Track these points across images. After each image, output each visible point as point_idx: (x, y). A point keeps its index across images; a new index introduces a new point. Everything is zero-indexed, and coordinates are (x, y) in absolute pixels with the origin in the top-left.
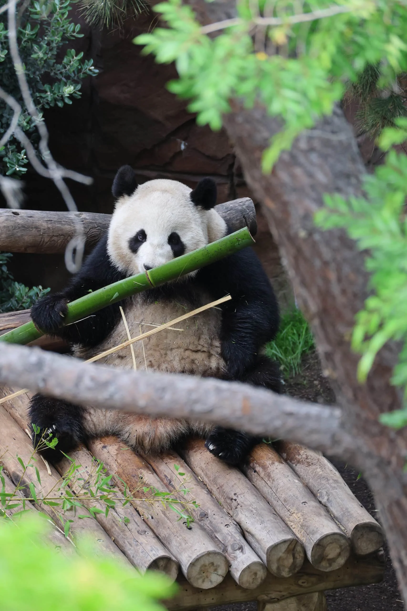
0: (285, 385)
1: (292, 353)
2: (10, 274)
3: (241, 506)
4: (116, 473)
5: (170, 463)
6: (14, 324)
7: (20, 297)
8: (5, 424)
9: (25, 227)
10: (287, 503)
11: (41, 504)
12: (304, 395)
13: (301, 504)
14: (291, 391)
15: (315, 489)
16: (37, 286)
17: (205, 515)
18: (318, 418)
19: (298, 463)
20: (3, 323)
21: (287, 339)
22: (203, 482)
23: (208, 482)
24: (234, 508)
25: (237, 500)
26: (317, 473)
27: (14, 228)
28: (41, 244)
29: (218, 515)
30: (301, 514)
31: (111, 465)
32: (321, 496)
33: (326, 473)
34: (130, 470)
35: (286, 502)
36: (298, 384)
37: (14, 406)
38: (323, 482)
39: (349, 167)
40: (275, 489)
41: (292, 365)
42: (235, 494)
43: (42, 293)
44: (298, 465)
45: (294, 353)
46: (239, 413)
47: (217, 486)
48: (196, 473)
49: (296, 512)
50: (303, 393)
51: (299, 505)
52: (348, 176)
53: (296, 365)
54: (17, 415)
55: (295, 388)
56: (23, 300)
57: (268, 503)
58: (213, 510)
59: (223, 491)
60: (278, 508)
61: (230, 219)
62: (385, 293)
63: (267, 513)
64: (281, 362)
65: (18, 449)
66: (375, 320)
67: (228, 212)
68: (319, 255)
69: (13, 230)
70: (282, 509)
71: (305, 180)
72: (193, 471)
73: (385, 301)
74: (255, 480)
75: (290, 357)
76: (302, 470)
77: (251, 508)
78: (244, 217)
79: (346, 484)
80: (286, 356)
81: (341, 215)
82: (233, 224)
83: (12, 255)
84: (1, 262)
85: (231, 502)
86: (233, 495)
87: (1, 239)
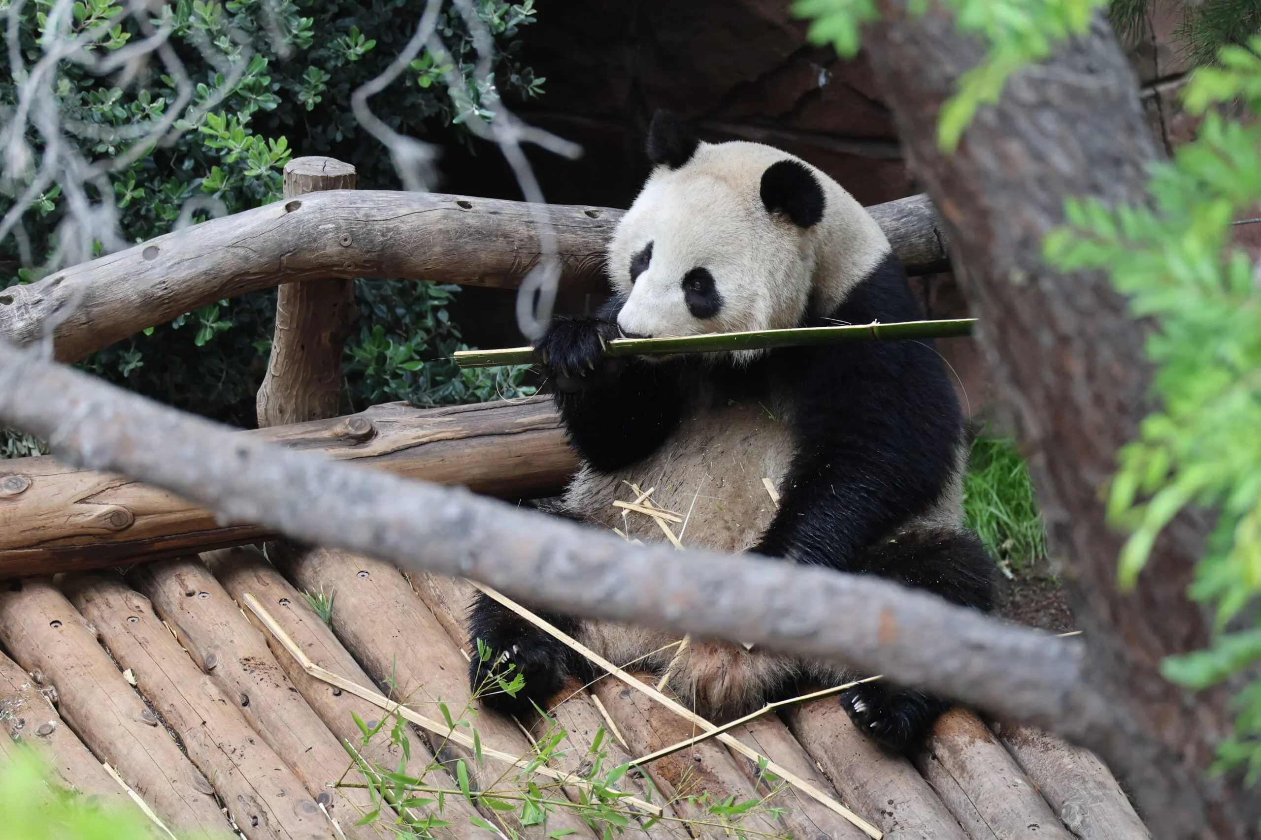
0: (1012, 580)
1: (1032, 515)
2: (454, 327)
3: (902, 828)
4: (648, 748)
5: (760, 731)
6: (452, 431)
7: (471, 376)
8: (424, 635)
9: (482, 234)
10: (997, 825)
12: (1051, 604)
13: (1027, 830)
15: (1057, 798)
18: (1037, 658)
19: (1024, 744)
20: (429, 429)
21: (1021, 485)
22: (824, 774)
23: (836, 774)
24: (888, 830)
25: (895, 815)
26: (1062, 766)
27: (460, 234)
28: (512, 270)
31: (638, 731)
32: (1068, 814)
33: (1082, 768)
35: (996, 823)
36: (1041, 580)
37: (445, 600)
38: (1075, 785)
39: (1120, 141)
40: (973, 795)
41: (1030, 539)
42: (891, 802)
44: (1024, 747)
45: (1035, 515)
46: (871, 641)
47: (854, 783)
48: (812, 755)
50: (1048, 598)
51: (1023, 830)
52: (1117, 162)
53: (1038, 540)
54: (450, 618)
55: (1035, 588)
56: (478, 383)
57: (959, 823)
58: (843, 832)
59: (866, 795)
60: (978, 835)
61: (906, 233)
62: (1183, 407)
64: (1008, 532)
65: (448, 688)
66: (1158, 463)
67: (903, 220)
68: (1051, 323)
69: (457, 239)
71: (1028, 167)
72: (807, 751)
73: (1181, 423)
74: (934, 774)
75: (1025, 524)
76: (1032, 758)
77: (921, 832)
78: (935, 231)
79: (1121, 792)
80: (1018, 521)
81: (1100, 242)
82: (911, 244)
83: (459, 289)
84: (436, 303)
85: (881, 817)
86: (887, 804)
87: (431, 256)
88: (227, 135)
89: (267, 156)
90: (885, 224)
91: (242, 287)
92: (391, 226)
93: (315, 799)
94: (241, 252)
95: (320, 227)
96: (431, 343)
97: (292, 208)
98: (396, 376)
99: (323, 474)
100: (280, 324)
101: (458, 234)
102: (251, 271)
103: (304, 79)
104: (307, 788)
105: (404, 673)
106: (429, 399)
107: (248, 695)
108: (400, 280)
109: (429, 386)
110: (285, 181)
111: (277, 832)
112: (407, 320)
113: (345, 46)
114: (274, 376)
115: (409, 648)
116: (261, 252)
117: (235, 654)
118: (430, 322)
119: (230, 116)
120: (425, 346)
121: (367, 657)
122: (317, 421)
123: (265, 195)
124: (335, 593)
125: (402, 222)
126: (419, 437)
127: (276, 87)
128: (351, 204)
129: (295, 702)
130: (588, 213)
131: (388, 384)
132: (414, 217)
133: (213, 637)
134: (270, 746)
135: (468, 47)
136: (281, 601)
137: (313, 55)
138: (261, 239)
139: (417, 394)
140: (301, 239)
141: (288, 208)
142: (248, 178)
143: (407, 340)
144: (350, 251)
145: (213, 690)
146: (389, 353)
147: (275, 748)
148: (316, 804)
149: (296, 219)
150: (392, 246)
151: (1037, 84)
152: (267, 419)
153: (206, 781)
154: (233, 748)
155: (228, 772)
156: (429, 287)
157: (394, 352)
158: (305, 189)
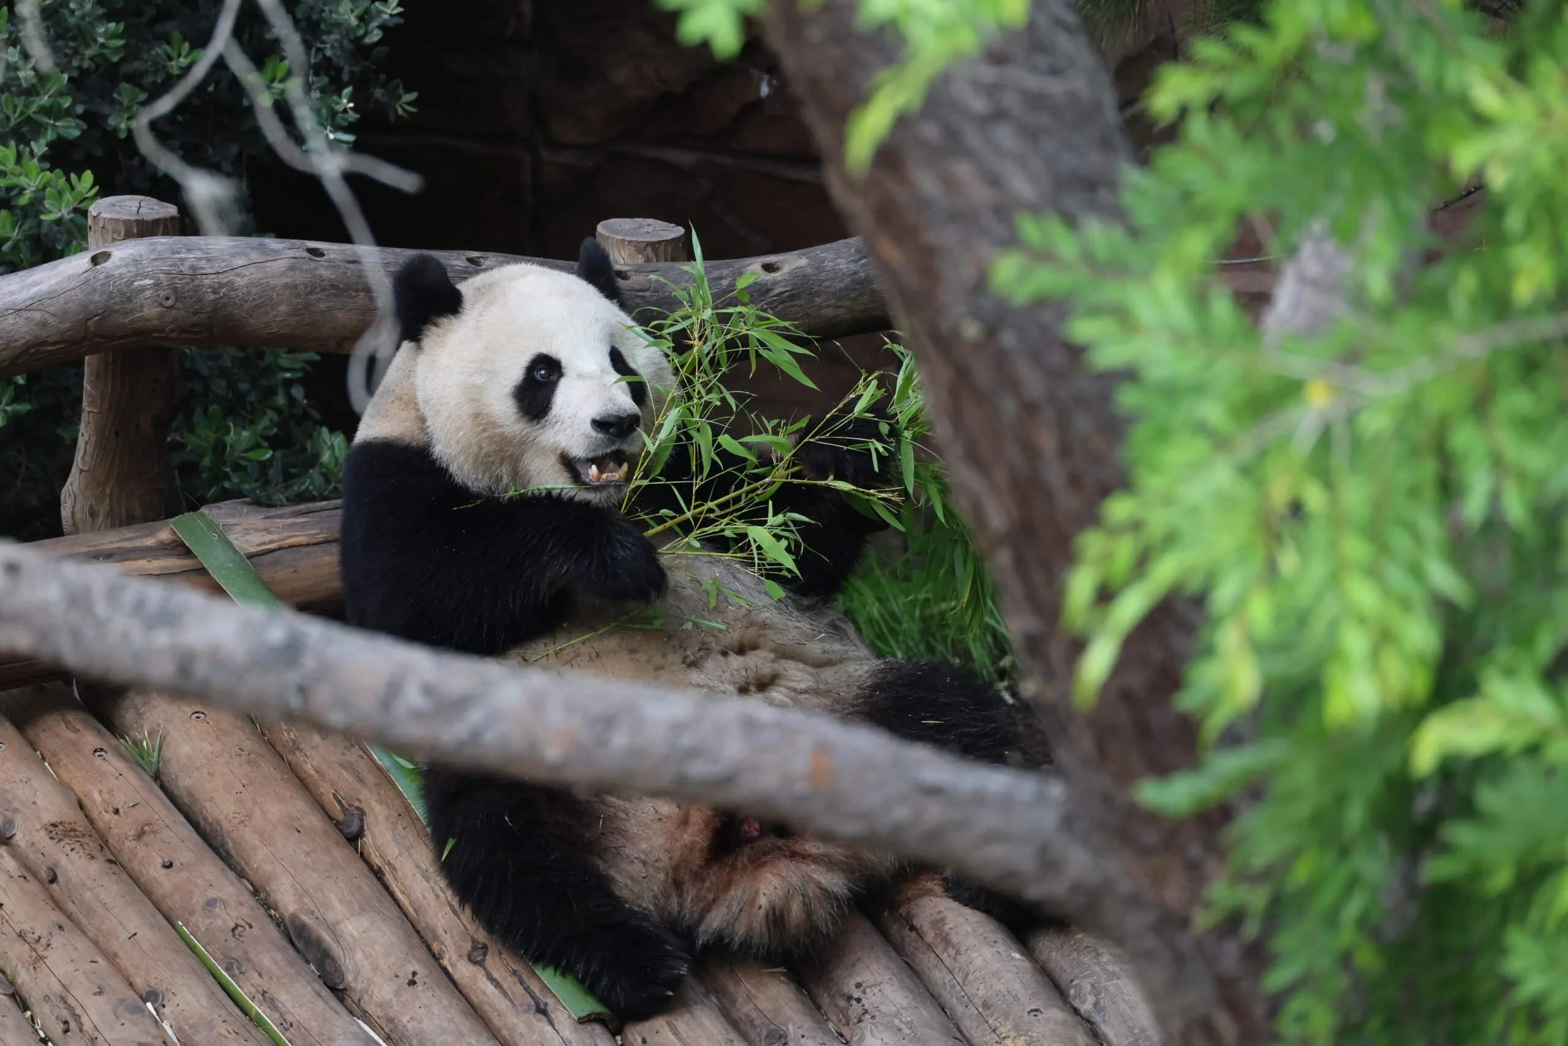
2: (312, 407)
3: (873, 1017)
6: (306, 535)
7: (331, 466)
8: (275, 790)
9: (338, 289)
10: (990, 1011)
11: (359, 1000)
13: (1027, 1016)
15: (1063, 976)
17: (781, 1037)
18: (1006, 803)
20: (278, 533)
24: (855, 1020)
25: (864, 1001)
27: (311, 289)
29: (813, 1038)
30: (1026, 1041)
32: (1078, 995)
35: (988, 1009)
37: (302, 746)
38: (1084, 959)
39: (1093, 160)
40: (960, 975)
42: (858, 986)
46: (801, 787)
49: (1012, 1034)
51: (1020, 1017)
52: (1090, 185)
57: (943, 1009)
58: (799, 1024)
59: (827, 977)
60: (967, 1025)
63: (938, 1036)
65: (305, 856)
67: (862, 262)
68: (1013, 385)
69: (307, 295)
70: (977, 1027)
71: (980, 194)
74: (911, 950)
77: (897, 1022)
83: (317, 358)
84: (288, 375)
85: (847, 1004)
86: (854, 987)
87: (275, 317)
88: (18, 169)
89: (68, 196)
90: (841, 267)
91: (39, 360)
92: (225, 280)
93: (141, 997)
94: (37, 316)
95: (136, 283)
96: (282, 425)
97: (100, 260)
98: (238, 468)
99: (113, 594)
100: (88, 406)
101: (309, 289)
102: (50, 340)
103: (114, 98)
104: (131, 985)
105: (250, 838)
106: (281, 496)
107: (56, 870)
108: (242, 348)
109: (281, 480)
110: (90, 227)
111: (94, 1040)
112: (252, 398)
113: (165, 57)
114: (81, 471)
115: (257, 807)
116: (62, 316)
117: (39, 818)
118: (281, 400)
119: (21, 147)
120: (275, 430)
121: (205, 819)
122: (136, 526)
123: (68, 243)
124: (163, 739)
125: (238, 275)
126: (264, 544)
127: (80, 109)
128: (173, 253)
129: (114, 877)
130: (471, 260)
131: (229, 479)
132: (252, 269)
133: (10, 798)
134: (84, 932)
135: (320, 56)
136: (95, 751)
137: (126, 69)
138: (61, 300)
139: (265, 490)
140: (112, 298)
141: (95, 260)
142: (46, 224)
143: (252, 422)
144: (174, 312)
145: (10, 864)
146: (230, 439)
147: (90, 934)
148: (141, 1002)
149: (105, 274)
150: (225, 305)
151: (991, 90)
152: (74, 525)
153: (4, 978)
154: (36, 936)
155: (32, 967)
156: (280, 357)
157: (234, 439)
158: (115, 236)
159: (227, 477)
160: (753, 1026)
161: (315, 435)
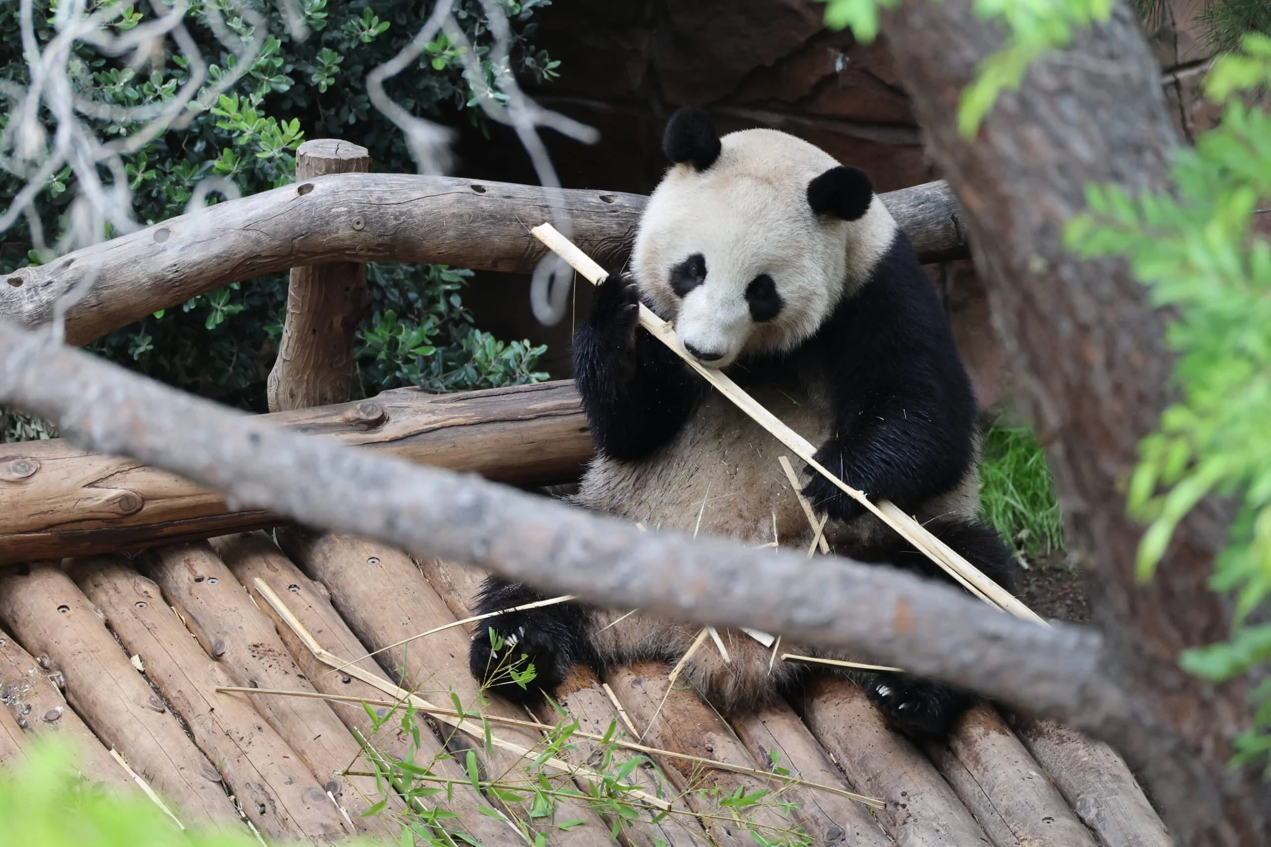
0: (1028, 570)
1: (1048, 505)
2: (467, 312)
3: (915, 820)
4: (659, 738)
5: (773, 721)
6: (464, 417)
7: (483, 361)
9: (496, 218)
10: (1011, 818)
12: (1066, 595)
13: (1041, 823)
14: (1040, 583)
15: (1072, 791)
16: (519, 340)
17: (840, 834)
18: (1054, 649)
19: (1039, 736)
20: (441, 415)
21: (1037, 474)
22: (837, 765)
23: (849, 765)
24: (901, 822)
25: (908, 807)
26: (1077, 759)
27: (474, 218)
28: (526, 255)
29: (867, 835)
30: (1040, 843)
31: (649, 721)
32: (1084, 806)
33: (1097, 760)
34: (688, 733)
35: (1010, 816)
36: (1057, 570)
37: (456, 588)
38: (1090, 778)
39: (1142, 129)
40: (987, 788)
41: (1046, 529)
42: (904, 794)
43: (529, 354)
44: (1039, 740)
45: (1051, 505)
46: (887, 631)
47: (867, 774)
48: (825, 746)
49: (1029, 837)
50: (1064, 589)
51: (1037, 823)
52: (1138, 149)
53: (1054, 530)
54: (460, 604)
55: (1050, 579)
56: (490, 369)
57: (973, 815)
58: (855, 824)
59: (879, 787)
60: (992, 828)
61: (923, 219)
62: (1204, 398)
63: (969, 837)
64: (1024, 522)
65: (457, 677)
66: (1178, 453)
67: (920, 207)
68: (1071, 311)
69: (470, 223)
70: (1000, 831)
71: (1047, 154)
72: (819, 742)
73: (1203, 414)
74: (948, 766)
75: (1041, 514)
76: (1047, 750)
77: (935, 824)
78: (953, 217)
79: (1137, 785)
80: (1034, 511)
81: (1122, 230)
82: (928, 231)
83: (472, 274)
84: (449, 287)
85: (894, 809)
86: (900, 795)
87: (444, 240)
88: (239, 116)
89: (279, 138)
90: (902, 211)
91: (253, 270)
92: (405, 210)
93: (323, 787)
94: (253, 235)
95: (333, 210)
96: (443, 327)
97: (305, 191)
98: (407, 361)
99: (335, 460)
100: (292, 308)
101: (472, 218)
102: (263, 254)
103: (317, 60)
104: (315, 776)
105: (415, 662)
106: (441, 385)
107: (256, 681)
108: (413, 264)
109: (441, 371)
110: (298, 164)
111: (285, 820)
112: (419, 305)
113: (358, 28)
114: (285, 361)
116: (272, 236)
117: (244, 640)
118: (442, 307)
119: (242, 98)
120: (437, 331)
121: (377, 644)
122: (328, 406)
123: (277, 177)
125: (416, 205)
126: (430, 423)
127: (289, 68)
128: (364, 187)
130: (603, 198)
131: (400, 370)
132: (427, 201)
133: (221, 623)
134: (278, 733)
135: (483, 30)
136: (290, 587)
137: (327, 36)
138: (273, 222)
139: (429, 379)
140: (313, 222)
141: (301, 191)
142: (260, 160)
143: (419, 324)
144: (363, 234)
145: (220, 675)
146: (400, 338)
147: (283, 735)
148: (324, 792)
149: (308, 202)
150: (405, 229)
151: (1058, 70)
152: (277, 404)
153: (214, 769)
154: (240, 735)
155: (236, 760)
156: (442, 272)
157: (406, 337)
158: (317, 172)
159: (398, 368)
160: (817, 824)
161: (470, 335)
